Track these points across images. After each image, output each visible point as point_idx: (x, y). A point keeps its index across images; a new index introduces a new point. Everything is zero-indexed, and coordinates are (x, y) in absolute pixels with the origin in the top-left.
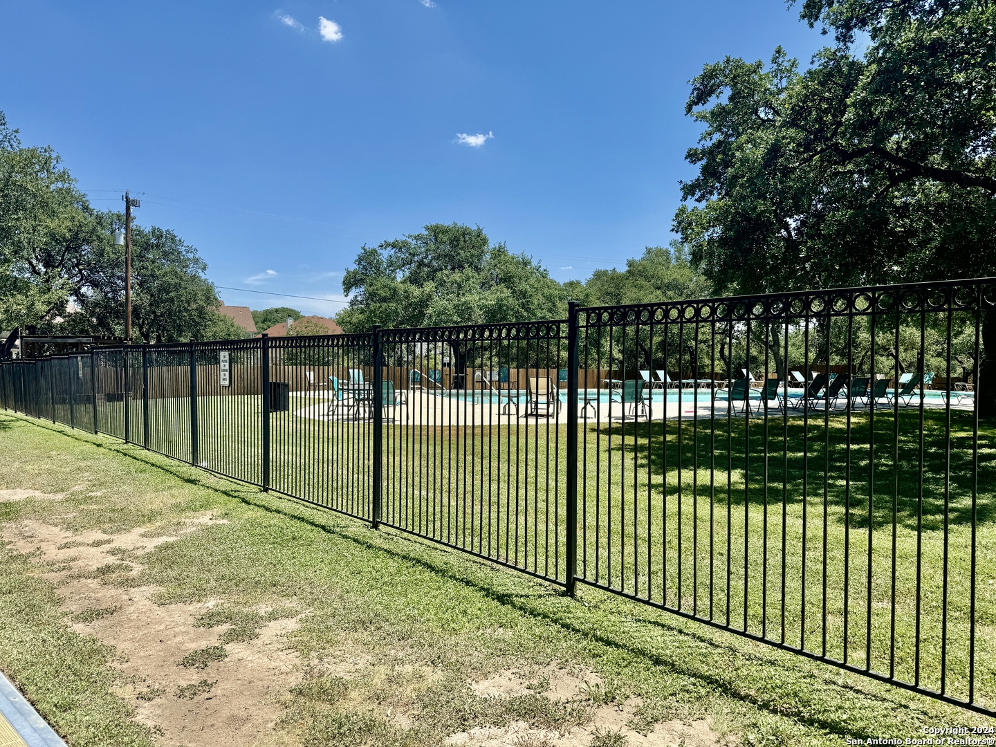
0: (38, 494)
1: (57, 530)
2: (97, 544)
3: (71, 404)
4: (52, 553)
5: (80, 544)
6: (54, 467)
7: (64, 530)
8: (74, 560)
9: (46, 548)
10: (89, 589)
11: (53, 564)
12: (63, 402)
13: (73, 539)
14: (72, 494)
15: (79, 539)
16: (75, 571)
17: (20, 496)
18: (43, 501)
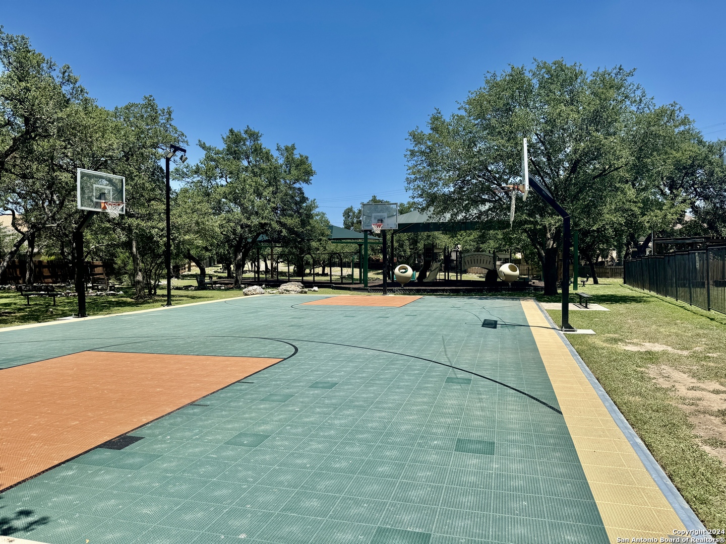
0: (670, 349)
1: (685, 376)
2: (717, 392)
3: (690, 287)
4: (683, 391)
5: (703, 390)
6: (680, 332)
7: (690, 377)
8: (700, 399)
9: (679, 387)
10: (712, 423)
11: (685, 399)
12: (684, 286)
13: (698, 385)
14: (694, 352)
15: (702, 386)
16: (701, 408)
17: (658, 348)
18: (674, 354)
